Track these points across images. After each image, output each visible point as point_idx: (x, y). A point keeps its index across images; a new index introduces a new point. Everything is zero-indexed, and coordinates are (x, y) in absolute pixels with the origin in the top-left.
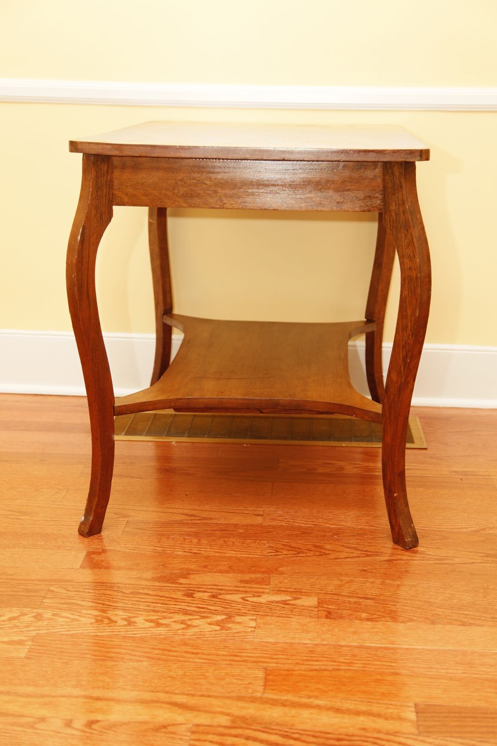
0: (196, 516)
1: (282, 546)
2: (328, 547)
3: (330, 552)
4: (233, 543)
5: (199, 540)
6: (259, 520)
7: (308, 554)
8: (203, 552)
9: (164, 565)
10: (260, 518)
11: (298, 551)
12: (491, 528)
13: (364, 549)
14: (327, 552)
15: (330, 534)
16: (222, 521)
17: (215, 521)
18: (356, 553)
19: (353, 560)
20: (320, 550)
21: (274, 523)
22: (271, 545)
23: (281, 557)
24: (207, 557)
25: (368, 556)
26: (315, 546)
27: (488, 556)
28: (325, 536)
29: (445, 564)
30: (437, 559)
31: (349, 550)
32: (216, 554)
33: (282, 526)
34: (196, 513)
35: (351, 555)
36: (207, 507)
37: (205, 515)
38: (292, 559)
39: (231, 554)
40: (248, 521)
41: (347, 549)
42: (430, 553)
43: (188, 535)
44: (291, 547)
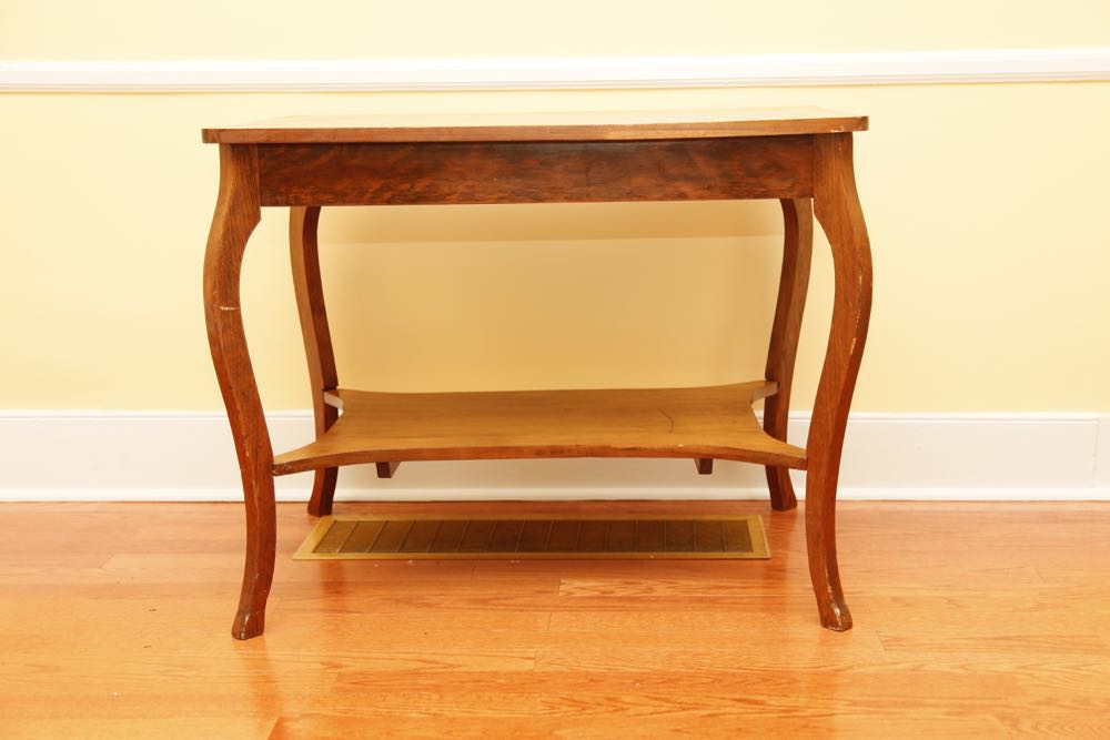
0: (437, 663)
1: (561, 701)
2: (626, 699)
3: (628, 706)
4: (490, 698)
5: (442, 697)
6: (529, 665)
7: (597, 710)
8: (446, 713)
9: (389, 733)
10: (531, 662)
11: (584, 706)
12: (859, 666)
13: (678, 701)
14: (625, 706)
15: (629, 681)
16: (475, 669)
17: (466, 669)
18: (666, 707)
19: (661, 716)
20: (614, 704)
21: (550, 669)
22: (544, 699)
23: (557, 715)
24: (451, 720)
25: (683, 709)
26: (609, 699)
27: (855, 704)
28: (622, 684)
29: (793, 717)
30: (783, 711)
31: (657, 703)
32: (466, 715)
33: (561, 672)
34: (436, 657)
35: (658, 709)
36: (454, 650)
38: (575, 717)
39: (488, 713)
40: (513, 667)
41: (651, 701)
42: (773, 702)
43: (427, 689)
44: (574, 701)
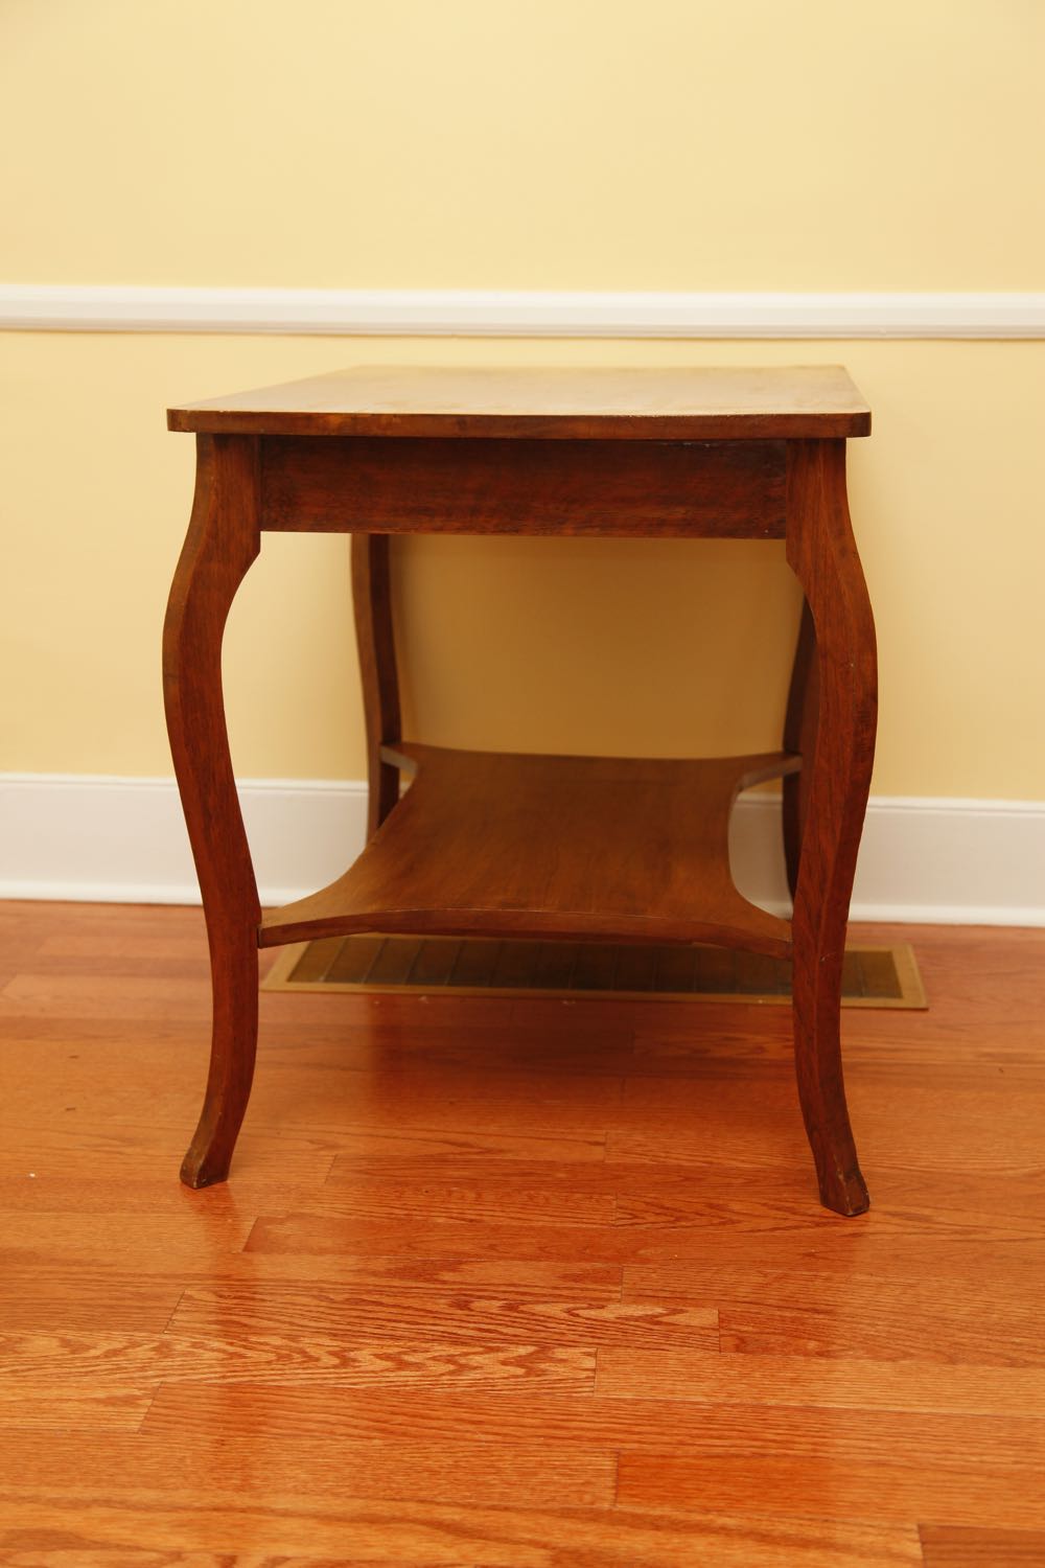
0: (471, 1146)
1: (643, 1207)
2: (735, 1207)
3: (741, 1218)
4: (547, 1199)
5: (479, 1195)
6: (598, 1154)
7: (697, 1222)
8: (487, 1219)
9: (409, 1245)
10: (599, 1150)
11: (677, 1215)
13: (810, 1212)
14: (735, 1218)
15: (740, 1181)
16: (525, 1156)
17: (509, 1156)
18: (794, 1220)
19: (787, 1233)
20: (721, 1213)
21: (628, 1160)
22: (622, 1203)
23: (643, 1227)
24: (496, 1229)
26: (711, 1206)
28: (729, 1185)
29: (974, 1241)
30: (956, 1232)
31: (780, 1214)
32: (515, 1223)
33: (644, 1165)
34: (471, 1139)
35: (783, 1224)
36: (493, 1128)
37: (489, 1143)
38: (665, 1231)
39: (543, 1221)
40: (576, 1155)
41: (775, 1212)
42: (941, 1219)
43: (457, 1184)
44: (663, 1207)
